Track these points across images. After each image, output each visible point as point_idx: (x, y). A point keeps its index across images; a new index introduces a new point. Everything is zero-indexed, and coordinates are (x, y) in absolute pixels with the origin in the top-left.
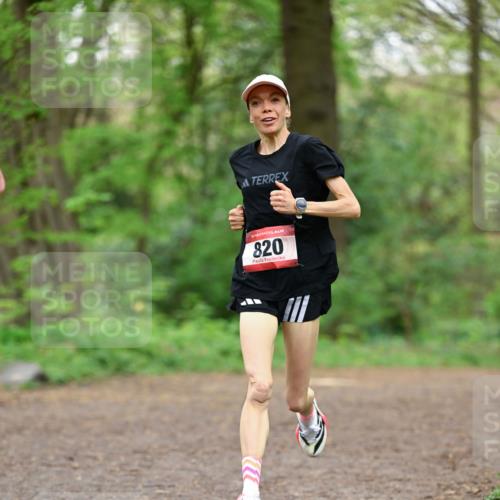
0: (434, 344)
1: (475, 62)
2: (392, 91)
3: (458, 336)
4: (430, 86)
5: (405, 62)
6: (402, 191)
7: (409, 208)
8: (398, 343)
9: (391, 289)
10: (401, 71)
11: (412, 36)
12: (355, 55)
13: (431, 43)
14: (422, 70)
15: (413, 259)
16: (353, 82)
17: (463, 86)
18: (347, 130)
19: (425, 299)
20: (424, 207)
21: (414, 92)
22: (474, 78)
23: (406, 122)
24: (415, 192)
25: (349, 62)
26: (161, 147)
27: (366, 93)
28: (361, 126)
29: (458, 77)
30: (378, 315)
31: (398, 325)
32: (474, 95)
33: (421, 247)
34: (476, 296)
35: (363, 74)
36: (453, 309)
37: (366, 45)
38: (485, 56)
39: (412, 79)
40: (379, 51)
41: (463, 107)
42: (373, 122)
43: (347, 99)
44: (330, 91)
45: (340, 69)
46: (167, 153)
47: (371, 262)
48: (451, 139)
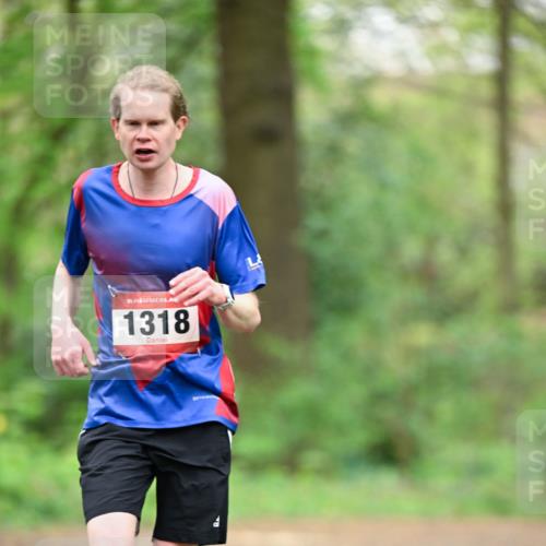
0: (442, 481)
1: (505, 53)
2: (381, 98)
3: (479, 470)
4: (437, 89)
5: (402, 54)
6: (391, 248)
7: (405, 275)
8: (387, 481)
9: (379, 397)
10: (391, 67)
11: (407, 13)
12: (324, 43)
13: (434, 26)
14: (424, 66)
15: (412, 353)
16: (320, 85)
17: (486, 90)
18: (312, 157)
19: (429, 415)
20: (426, 273)
21: (412, 99)
22: (502, 78)
23: (398, 145)
24: (412, 250)
25: (312, 53)
26: (33, 181)
27: (343, 101)
28: (334, 152)
29: (479, 77)
30: (360, 438)
31: (389, 453)
32: (502, 104)
33: (422, 335)
34: (504, 411)
35: (336, 75)
36: (469, 429)
37: (340, 27)
38: (520, 44)
39: (410, 81)
40: (360, 39)
41: (486, 121)
42: (353, 145)
43: (312, 111)
44: (284, 97)
45: (300, 63)
46: (41, 192)
47: (347, 356)
48: (468, 169)
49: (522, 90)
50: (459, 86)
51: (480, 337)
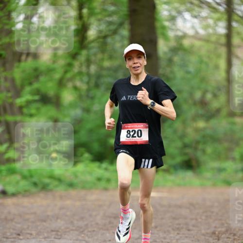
0: (208, 174)
1: (229, 27)
2: (186, 43)
3: (220, 170)
4: (206, 40)
5: (193, 27)
6: (191, 94)
7: (195, 104)
8: (189, 174)
9: (185, 146)
10: (191, 32)
11: (197, 14)
12: (167, 24)
13: (206, 18)
14: (202, 32)
15: (197, 130)
16: (166, 38)
17: (223, 40)
18: (163, 63)
19: (204, 151)
20: (203, 103)
21: (198, 43)
22: (229, 36)
23: (193, 59)
24: (198, 95)
25: (164, 28)
26: (66, 72)
27: (173, 44)
28: (170, 61)
29: (220, 35)
30: (179, 159)
31: (189, 165)
32: (229, 45)
33: (201, 124)
34: (230, 150)
35: (171, 34)
36: (218, 157)
37: (173, 19)
38: (234, 24)
39: (197, 37)
40: (180, 22)
41: (223, 51)
42: (176, 59)
43: (162, 47)
44: (154, 43)
45: (159, 31)
46: (69, 75)
47: (175, 132)
48: (217, 67)
49: (236, 40)
50: (213, 39)
51: (221, 125)
